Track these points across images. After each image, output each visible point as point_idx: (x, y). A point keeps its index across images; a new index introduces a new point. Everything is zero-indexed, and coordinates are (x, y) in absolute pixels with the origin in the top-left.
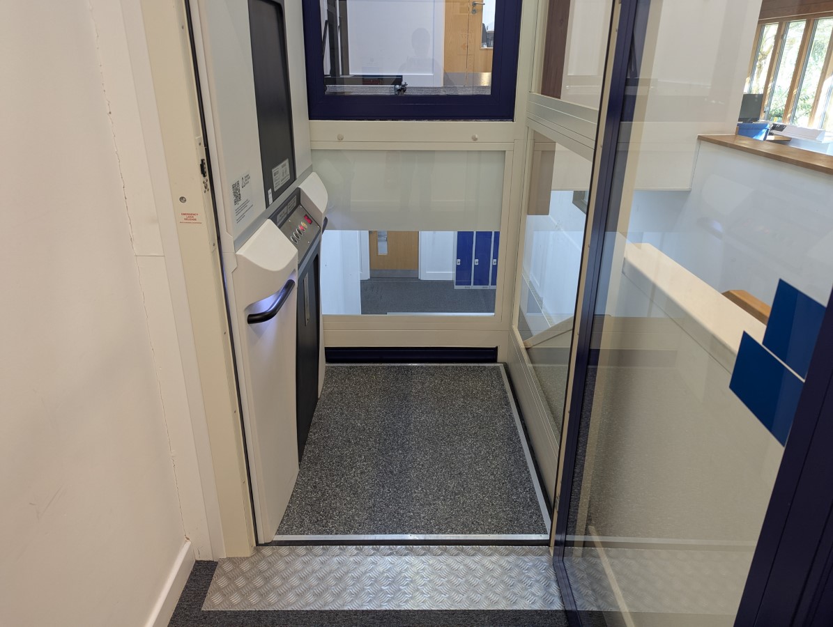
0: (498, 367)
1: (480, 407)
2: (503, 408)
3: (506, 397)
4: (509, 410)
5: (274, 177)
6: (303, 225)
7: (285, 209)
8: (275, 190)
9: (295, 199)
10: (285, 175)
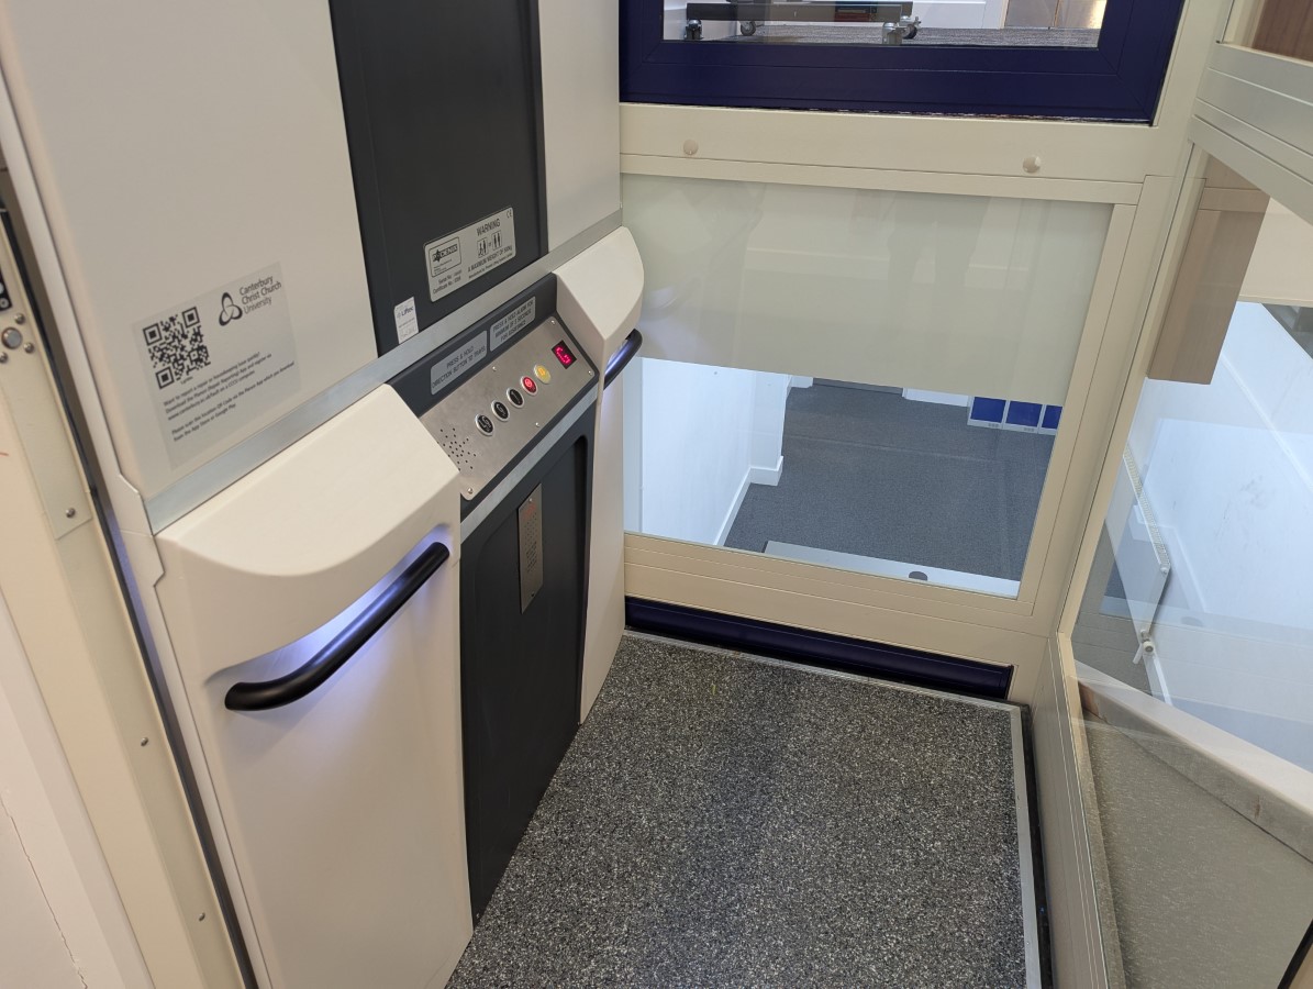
0: (1006, 716)
1: (938, 835)
2: (996, 850)
3: (1010, 816)
4: (1011, 861)
5: (431, 264)
6: (539, 372)
7: (479, 341)
8: (434, 297)
9: (531, 306)
10: (490, 251)
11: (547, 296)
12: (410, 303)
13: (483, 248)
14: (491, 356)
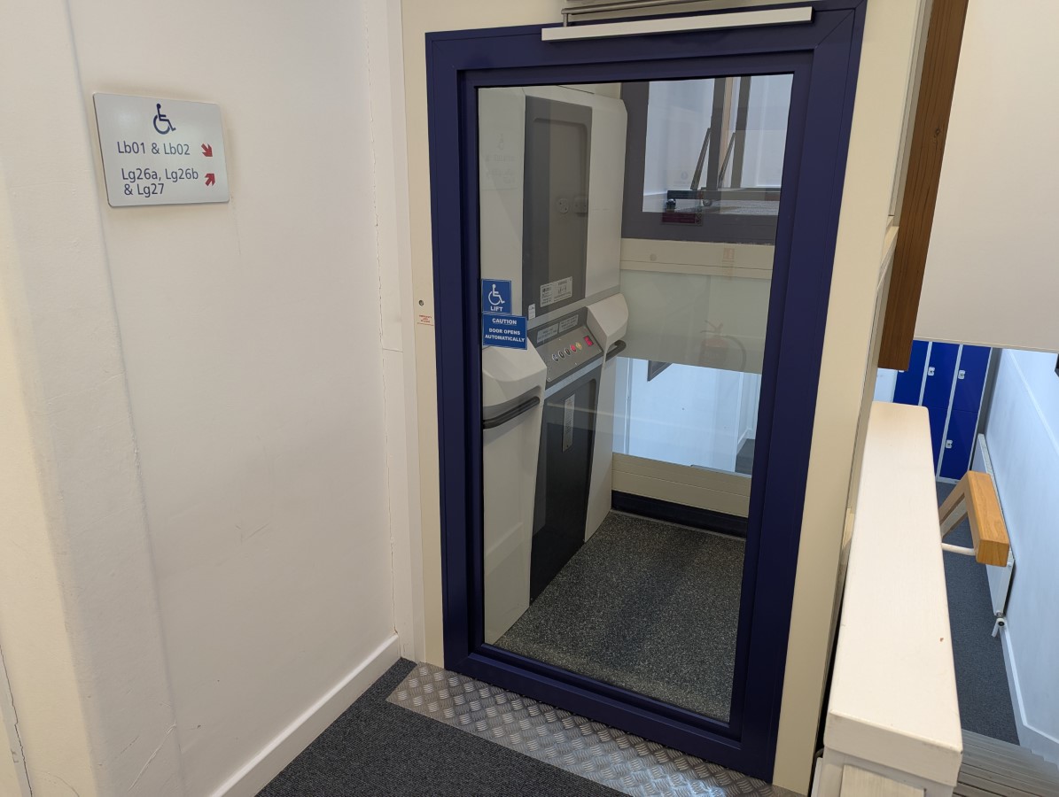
5: (542, 293)
6: (578, 345)
7: (555, 327)
8: (542, 306)
9: (576, 318)
10: (562, 292)
11: (584, 314)
12: (533, 306)
13: (559, 292)
14: (559, 335)
